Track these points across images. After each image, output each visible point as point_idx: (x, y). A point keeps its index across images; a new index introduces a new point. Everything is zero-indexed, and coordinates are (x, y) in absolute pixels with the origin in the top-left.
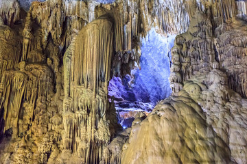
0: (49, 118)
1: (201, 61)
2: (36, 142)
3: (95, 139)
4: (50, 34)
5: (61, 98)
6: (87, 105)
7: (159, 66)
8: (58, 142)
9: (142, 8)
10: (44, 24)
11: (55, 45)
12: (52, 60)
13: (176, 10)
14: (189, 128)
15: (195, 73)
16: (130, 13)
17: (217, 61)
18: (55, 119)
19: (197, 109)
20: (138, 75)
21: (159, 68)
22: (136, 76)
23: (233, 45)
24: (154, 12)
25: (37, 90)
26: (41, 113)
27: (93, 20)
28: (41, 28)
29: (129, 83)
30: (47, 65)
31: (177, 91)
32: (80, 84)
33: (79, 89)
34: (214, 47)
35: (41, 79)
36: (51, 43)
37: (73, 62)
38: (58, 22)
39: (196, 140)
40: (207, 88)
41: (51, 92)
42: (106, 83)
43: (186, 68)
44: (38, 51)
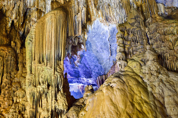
0: (14, 92)
1: (139, 44)
2: (4, 113)
3: (55, 108)
4: (13, 21)
5: (23, 75)
6: (47, 80)
7: (101, 48)
8: (23, 113)
9: (89, 3)
10: (8, 14)
11: (16, 31)
12: (16, 43)
13: (116, 6)
14: (136, 95)
15: (134, 53)
16: (80, 6)
17: (149, 44)
18: (19, 93)
19: (140, 80)
20: (84, 55)
21: (101, 50)
22: (82, 56)
23: (159, 33)
24: (99, 7)
25: (3, 69)
26: (7, 88)
27: (50, 11)
28: (6, 17)
29: (76, 62)
30: (11, 47)
31: (123, 67)
32: (40, 63)
33: (40, 67)
34: (146, 34)
35: (6, 58)
36: (13, 29)
37: (34, 44)
38: (21, 12)
39: (143, 103)
40: (145, 64)
41: (14, 70)
42: (62, 62)
43: (129, 49)
44: (3, 36)
